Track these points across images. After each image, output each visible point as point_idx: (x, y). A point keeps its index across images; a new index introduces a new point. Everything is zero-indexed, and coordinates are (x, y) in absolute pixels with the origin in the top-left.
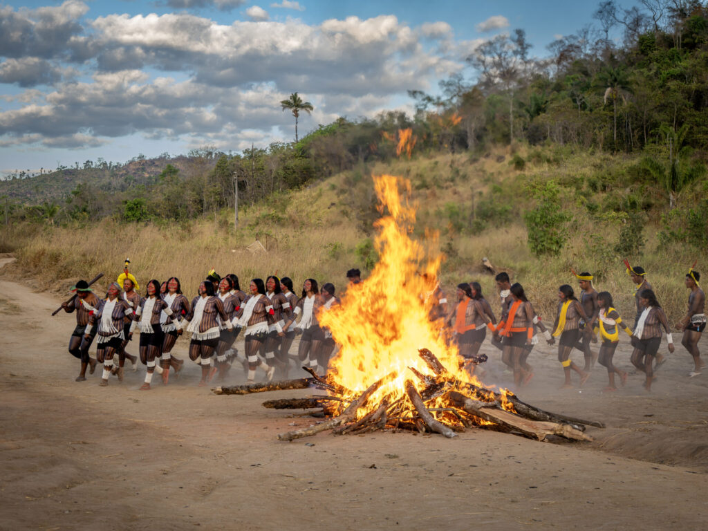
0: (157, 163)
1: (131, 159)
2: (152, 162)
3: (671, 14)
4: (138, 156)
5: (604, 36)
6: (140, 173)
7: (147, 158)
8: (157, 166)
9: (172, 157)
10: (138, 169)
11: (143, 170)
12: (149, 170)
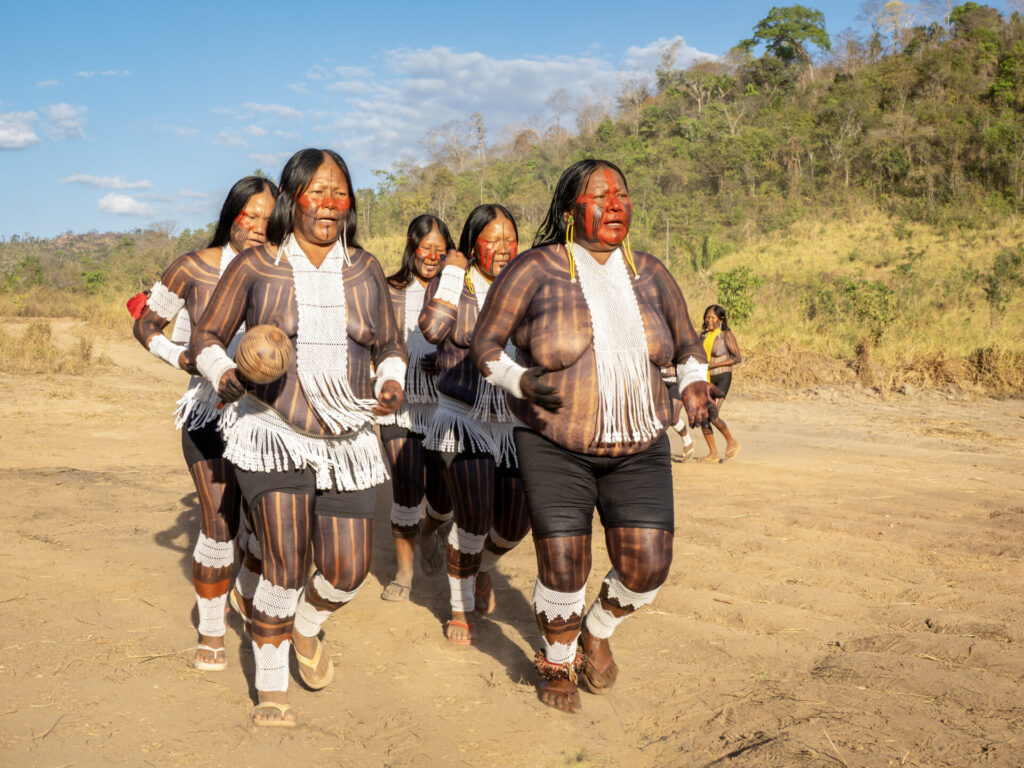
0: (85, 239)
1: (58, 234)
2: (81, 238)
3: (620, 104)
4: (66, 231)
5: (556, 123)
6: (68, 247)
7: (75, 234)
8: (85, 242)
9: (101, 233)
10: (66, 244)
11: (71, 244)
12: (78, 245)
